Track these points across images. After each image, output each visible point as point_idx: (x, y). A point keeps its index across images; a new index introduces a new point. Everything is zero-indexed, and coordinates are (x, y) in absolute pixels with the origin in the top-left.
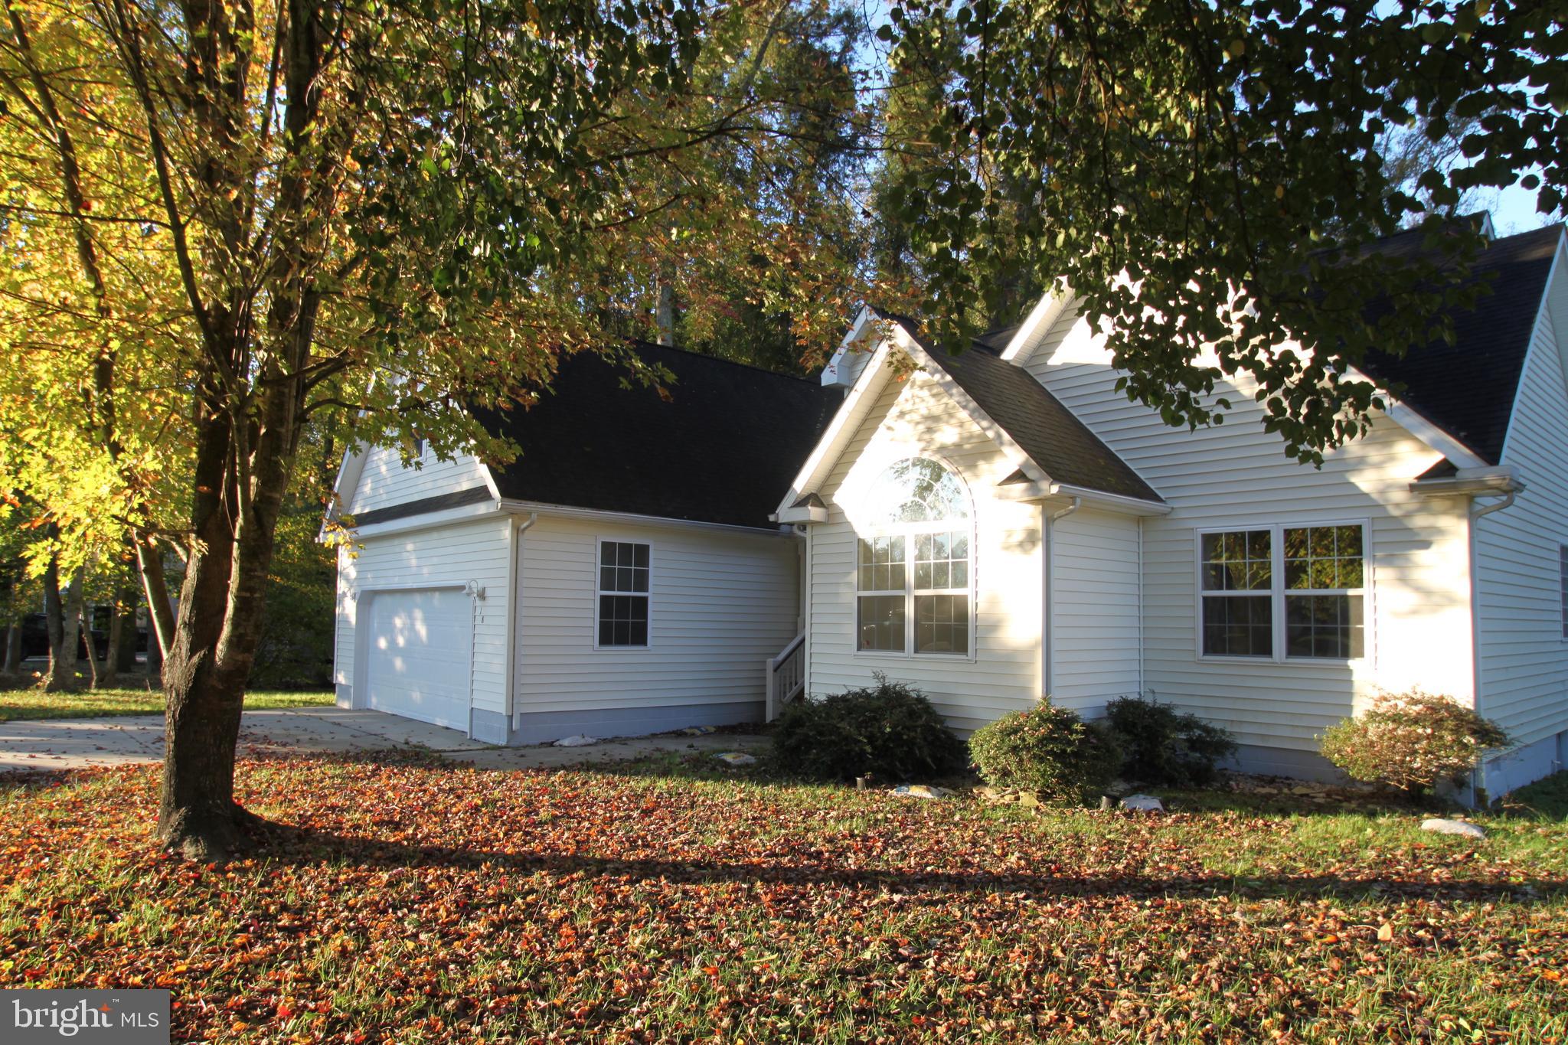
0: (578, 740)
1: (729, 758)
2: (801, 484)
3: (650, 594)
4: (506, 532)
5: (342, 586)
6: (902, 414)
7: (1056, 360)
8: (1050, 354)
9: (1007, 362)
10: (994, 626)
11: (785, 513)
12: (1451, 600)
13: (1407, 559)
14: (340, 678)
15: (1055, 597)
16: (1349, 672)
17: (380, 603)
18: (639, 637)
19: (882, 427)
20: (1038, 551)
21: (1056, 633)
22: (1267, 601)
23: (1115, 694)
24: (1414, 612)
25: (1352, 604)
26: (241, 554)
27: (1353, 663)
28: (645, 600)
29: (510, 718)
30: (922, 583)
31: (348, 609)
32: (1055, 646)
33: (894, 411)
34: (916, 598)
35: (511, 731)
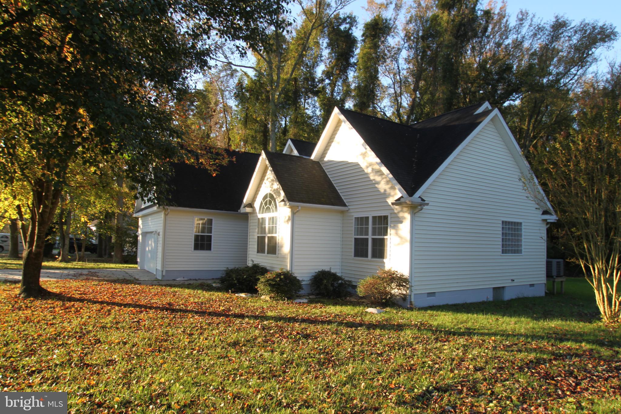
0: (182, 279)
1: (214, 285)
2: (245, 200)
3: (212, 234)
4: (162, 215)
5: (139, 230)
6: (268, 179)
7: (326, 159)
8: (324, 157)
9: (312, 160)
10: (282, 247)
11: (243, 210)
12: (406, 241)
13: (398, 227)
14: (139, 260)
15: (295, 237)
16: (384, 263)
17: (148, 235)
18: (209, 248)
19: (264, 183)
20: (290, 223)
21: (295, 249)
22: (367, 239)
23: (320, 269)
24: (399, 244)
25: (385, 240)
26: (38, 225)
27: (384, 260)
28: (211, 236)
29: (162, 271)
30: (269, 233)
31: (140, 238)
32: (294, 253)
33: (266, 178)
34: (268, 237)
35: (163, 276)
